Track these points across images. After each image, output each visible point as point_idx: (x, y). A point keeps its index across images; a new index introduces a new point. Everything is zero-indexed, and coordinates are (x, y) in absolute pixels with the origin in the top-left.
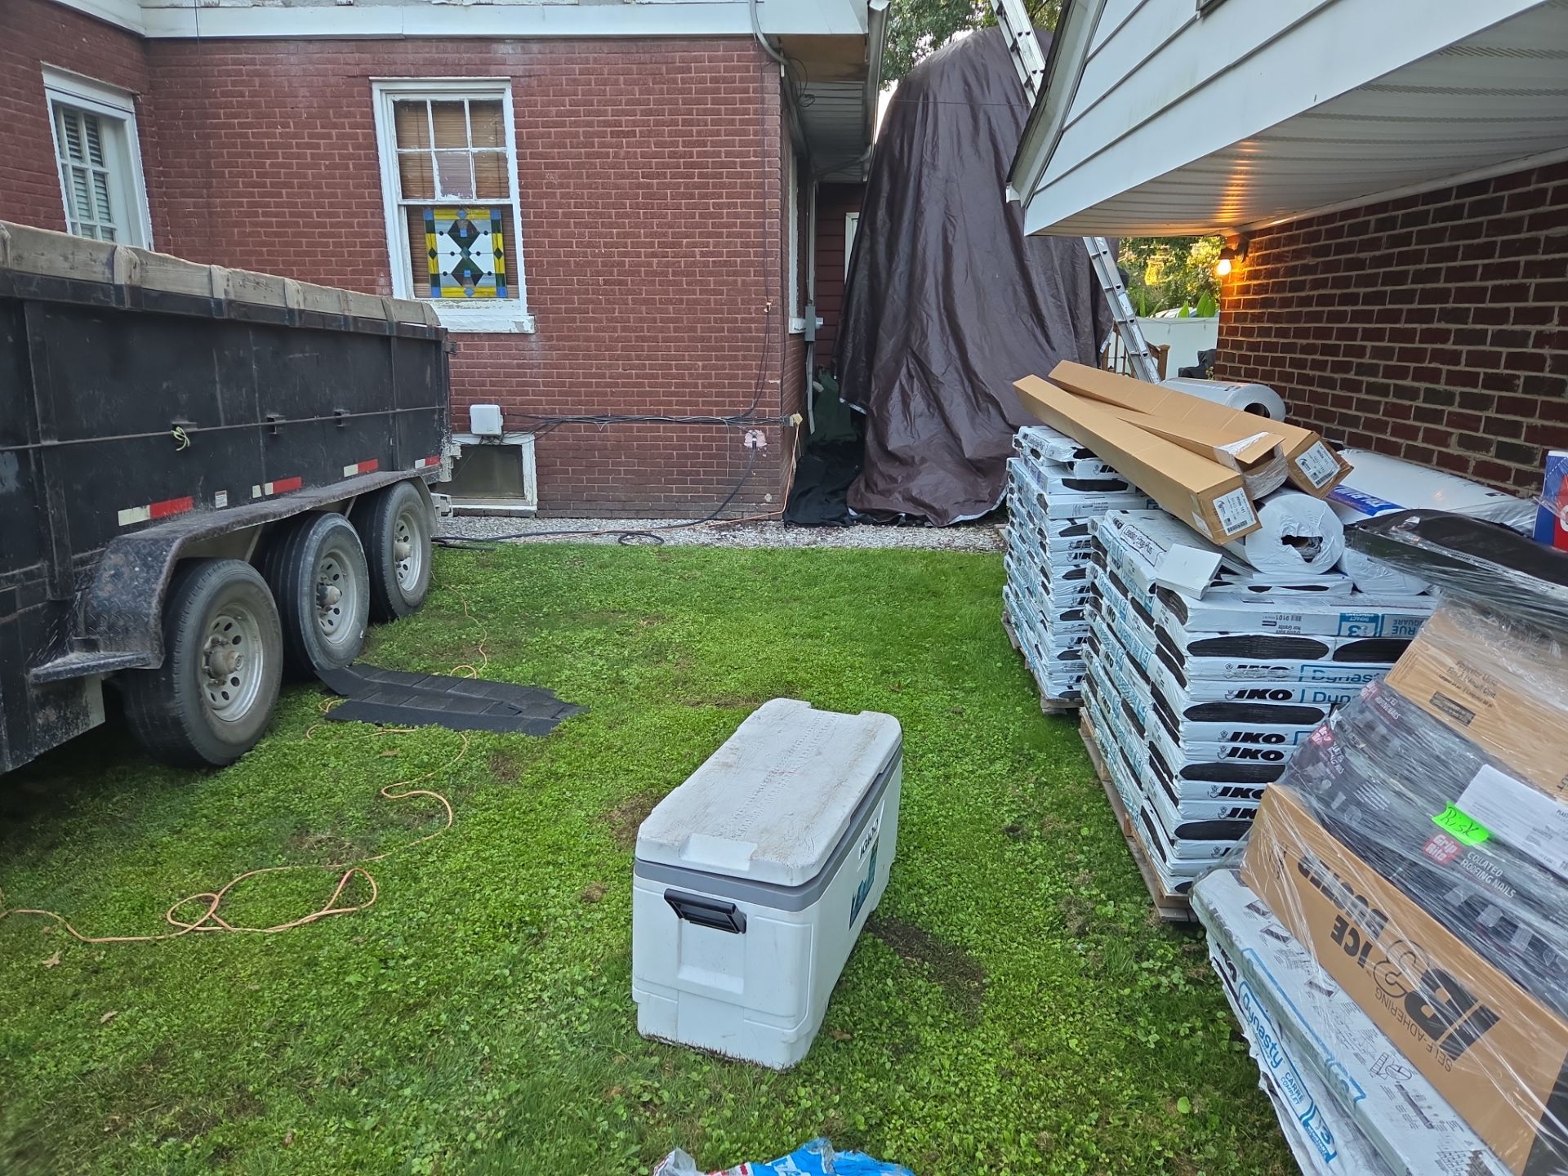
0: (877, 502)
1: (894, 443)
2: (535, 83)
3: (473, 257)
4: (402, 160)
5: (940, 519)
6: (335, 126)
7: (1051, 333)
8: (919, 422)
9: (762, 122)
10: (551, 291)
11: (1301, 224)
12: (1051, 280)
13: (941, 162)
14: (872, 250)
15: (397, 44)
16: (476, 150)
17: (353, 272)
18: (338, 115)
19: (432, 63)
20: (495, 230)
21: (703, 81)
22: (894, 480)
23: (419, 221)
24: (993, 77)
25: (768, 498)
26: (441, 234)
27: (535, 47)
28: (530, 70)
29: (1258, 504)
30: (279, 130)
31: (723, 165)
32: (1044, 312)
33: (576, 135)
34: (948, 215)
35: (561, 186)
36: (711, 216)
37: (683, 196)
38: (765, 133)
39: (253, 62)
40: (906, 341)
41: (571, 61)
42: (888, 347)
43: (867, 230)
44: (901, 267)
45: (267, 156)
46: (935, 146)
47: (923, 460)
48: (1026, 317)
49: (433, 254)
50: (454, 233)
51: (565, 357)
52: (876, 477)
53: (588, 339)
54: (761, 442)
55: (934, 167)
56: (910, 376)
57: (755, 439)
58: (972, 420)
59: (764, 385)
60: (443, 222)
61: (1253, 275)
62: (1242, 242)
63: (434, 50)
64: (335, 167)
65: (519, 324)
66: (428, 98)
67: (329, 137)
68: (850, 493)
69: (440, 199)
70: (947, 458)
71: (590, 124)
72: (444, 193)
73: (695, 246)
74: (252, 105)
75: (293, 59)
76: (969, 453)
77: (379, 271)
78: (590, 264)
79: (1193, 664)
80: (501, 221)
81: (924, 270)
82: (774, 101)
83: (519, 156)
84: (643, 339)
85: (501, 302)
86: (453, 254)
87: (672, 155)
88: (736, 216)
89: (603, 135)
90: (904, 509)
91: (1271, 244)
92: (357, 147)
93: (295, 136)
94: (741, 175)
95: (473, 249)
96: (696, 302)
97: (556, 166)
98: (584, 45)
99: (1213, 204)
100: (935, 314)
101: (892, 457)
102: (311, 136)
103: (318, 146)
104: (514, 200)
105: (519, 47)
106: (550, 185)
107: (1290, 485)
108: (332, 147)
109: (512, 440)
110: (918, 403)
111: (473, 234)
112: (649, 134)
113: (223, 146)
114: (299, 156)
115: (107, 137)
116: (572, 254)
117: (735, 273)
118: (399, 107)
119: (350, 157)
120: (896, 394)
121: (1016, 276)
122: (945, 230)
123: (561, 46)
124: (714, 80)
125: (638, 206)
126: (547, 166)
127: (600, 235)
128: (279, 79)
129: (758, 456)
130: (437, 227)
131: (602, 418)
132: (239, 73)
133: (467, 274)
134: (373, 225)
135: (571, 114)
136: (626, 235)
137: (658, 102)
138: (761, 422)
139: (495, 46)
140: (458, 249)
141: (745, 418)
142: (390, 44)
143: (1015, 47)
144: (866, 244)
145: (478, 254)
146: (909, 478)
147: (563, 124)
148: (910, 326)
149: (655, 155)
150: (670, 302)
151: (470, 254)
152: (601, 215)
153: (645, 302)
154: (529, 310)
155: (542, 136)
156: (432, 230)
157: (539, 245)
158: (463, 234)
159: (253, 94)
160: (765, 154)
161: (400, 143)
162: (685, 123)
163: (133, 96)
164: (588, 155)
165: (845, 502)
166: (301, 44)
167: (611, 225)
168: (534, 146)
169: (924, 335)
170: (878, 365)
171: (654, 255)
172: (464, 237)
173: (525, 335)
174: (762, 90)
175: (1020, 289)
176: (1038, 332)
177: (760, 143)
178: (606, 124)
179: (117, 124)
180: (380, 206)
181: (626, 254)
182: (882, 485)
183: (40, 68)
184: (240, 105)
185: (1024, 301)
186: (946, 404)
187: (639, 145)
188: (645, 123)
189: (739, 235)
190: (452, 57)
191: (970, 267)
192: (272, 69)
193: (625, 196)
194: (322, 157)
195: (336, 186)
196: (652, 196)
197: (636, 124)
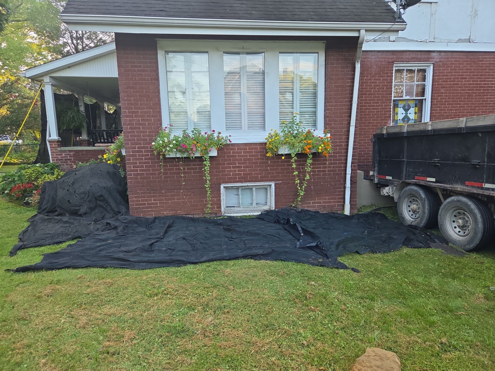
2: (441, 64)
3: (408, 115)
4: (395, 86)
6: (382, 77)
15: (404, 53)
16: (417, 83)
17: (381, 120)
18: (383, 73)
19: (414, 58)
21: (486, 64)
26: (400, 108)
27: (443, 54)
28: (441, 60)
31: (489, 87)
33: (451, 78)
35: (445, 93)
36: (485, 101)
37: (478, 96)
41: (452, 58)
50: (404, 108)
60: (402, 104)
63: (414, 55)
64: (380, 88)
67: (380, 80)
69: (404, 97)
71: (455, 75)
72: (406, 96)
73: (480, 109)
75: (373, 57)
77: (388, 119)
78: (450, 115)
83: (433, 85)
86: (403, 114)
87: (476, 84)
89: (458, 78)
92: (388, 83)
93: (370, 80)
97: (444, 87)
98: (456, 54)
102: (374, 80)
103: (376, 83)
104: (428, 97)
105: (438, 54)
106: (442, 93)
108: (380, 83)
111: (409, 108)
112: (471, 78)
114: (370, 86)
116: (445, 113)
119: (385, 85)
123: (450, 53)
124: (490, 64)
125: (465, 99)
126: (442, 87)
127: (454, 107)
128: (367, 63)
130: (399, 106)
133: (406, 119)
134: (388, 106)
135: (450, 72)
136: (461, 107)
137: (474, 69)
139: (432, 53)
140: (404, 112)
142: (402, 53)
145: (410, 113)
147: (447, 75)
149: (472, 84)
151: (407, 113)
152: (455, 101)
155: (441, 79)
156: (397, 107)
158: (407, 108)
162: (481, 75)
164: (454, 84)
166: (376, 53)
167: (458, 104)
171: (468, 112)
178: (459, 75)
180: (391, 100)
181: (461, 112)
187: (468, 81)
188: (470, 75)
192: (366, 60)
193: (462, 96)
194: (377, 86)
195: (380, 94)
196: (470, 96)
197: (467, 75)
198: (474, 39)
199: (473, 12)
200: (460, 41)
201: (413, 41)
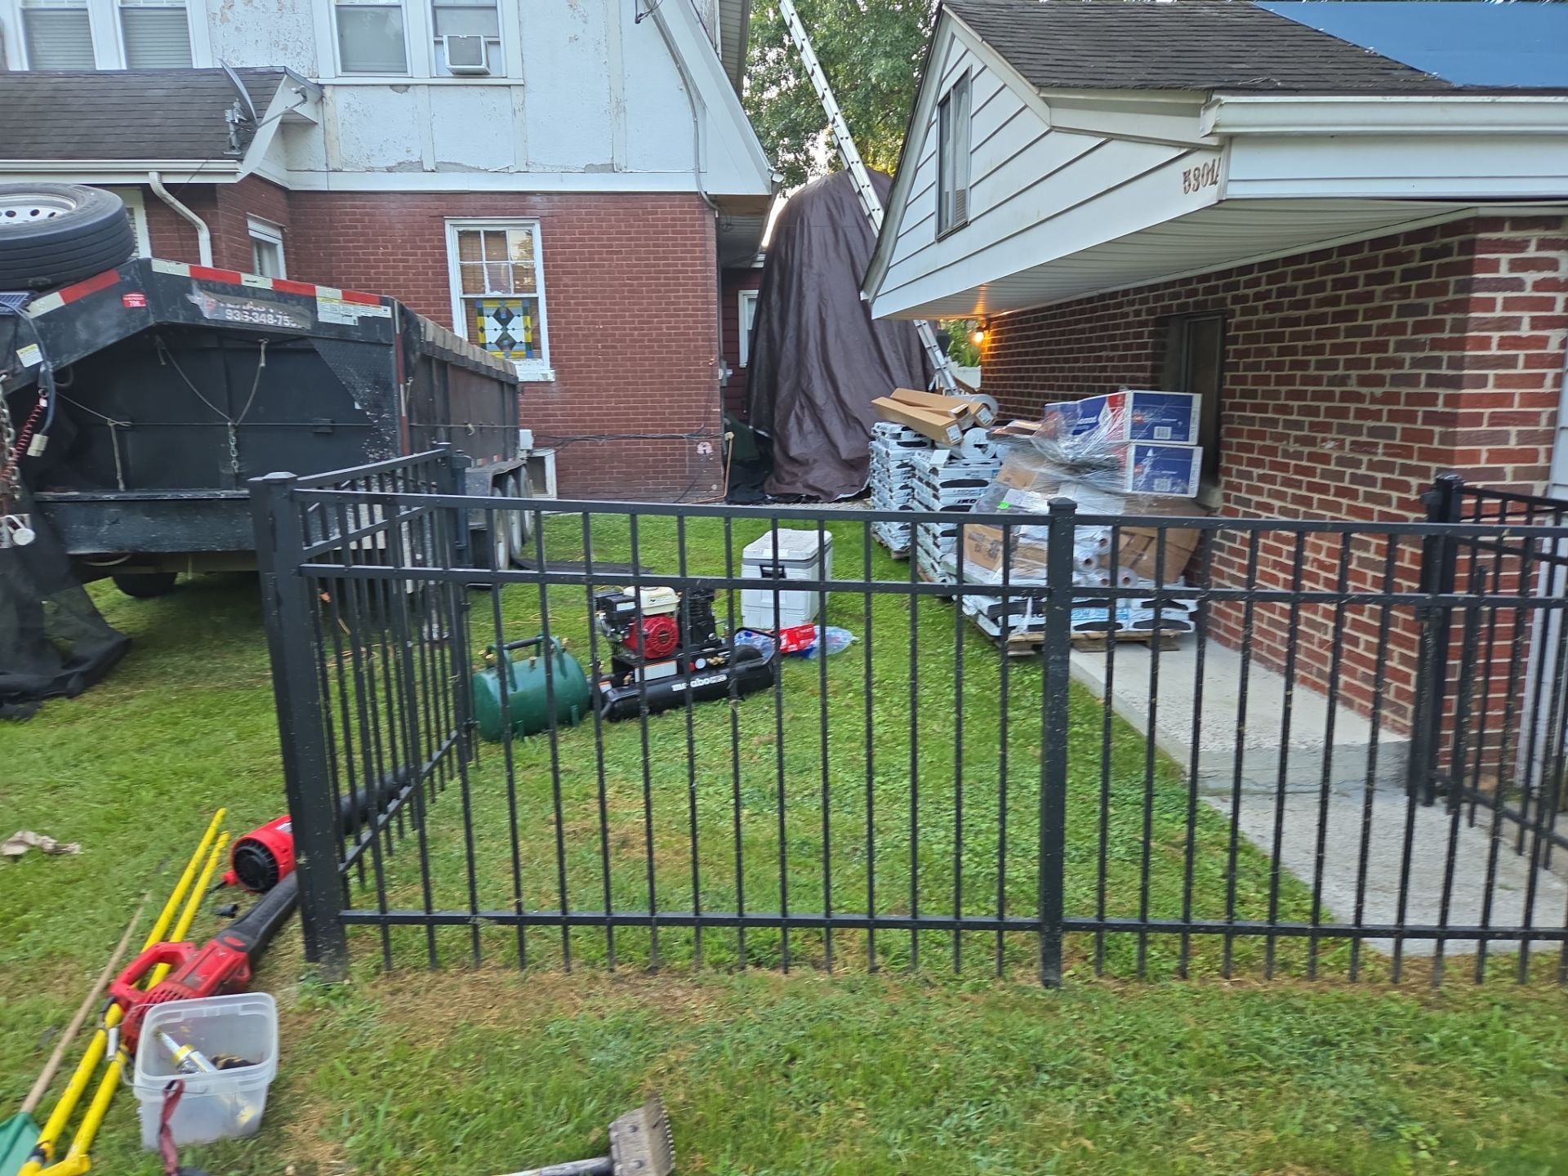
0: (787, 489)
1: (794, 451)
2: (555, 220)
3: (510, 332)
4: (463, 268)
5: (829, 497)
6: (420, 248)
7: (894, 376)
8: (810, 437)
9: (704, 245)
10: (565, 354)
11: (1017, 314)
12: (893, 342)
13: (815, 264)
14: (769, 321)
15: (465, 196)
16: (515, 263)
18: (422, 241)
19: (486, 208)
20: (525, 314)
21: (665, 220)
22: (796, 475)
23: (474, 309)
24: (846, 205)
25: (714, 487)
26: (488, 316)
27: (556, 198)
28: (552, 213)
29: (964, 432)
30: (381, 250)
31: (680, 272)
32: (889, 362)
33: (583, 253)
34: (821, 297)
35: (573, 285)
36: (673, 303)
37: (654, 291)
38: (707, 252)
39: (364, 207)
40: (798, 383)
41: (579, 207)
42: (785, 388)
43: (764, 307)
44: (791, 333)
45: (373, 267)
46: (810, 252)
47: (815, 461)
48: (877, 366)
49: (482, 330)
50: (497, 316)
51: (576, 397)
52: (784, 474)
53: (591, 384)
54: (709, 450)
55: (811, 266)
56: (802, 407)
57: (705, 448)
58: (846, 434)
59: (710, 413)
60: (489, 308)
61: (993, 341)
62: (988, 323)
63: (489, 200)
64: (419, 274)
65: (545, 375)
66: (482, 229)
67: (415, 254)
68: (766, 486)
69: (489, 294)
70: (830, 459)
71: (592, 246)
72: (492, 290)
73: (662, 323)
74: (362, 234)
75: (392, 205)
76: (844, 455)
78: (592, 335)
79: (942, 491)
80: (530, 308)
81: (807, 335)
82: (712, 233)
83: (545, 267)
84: (629, 384)
85: (530, 361)
86: (496, 330)
87: (646, 265)
88: (689, 303)
89: (600, 253)
90: (805, 492)
91: (999, 326)
92: (435, 261)
93: (392, 254)
94: (691, 278)
95: (509, 326)
96: (664, 359)
97: (569, 273)
98: (587, 197)
99: (973, 307)
100: (816, 365)
101: (793, 460)
102: (403, 254)
103: (408, 261)
104: (541, 293)
105: (545, 198)
106: (566, 285)
107: (975, 425)
108: (417, 261)
109: (538, 454)
110: (808, 425)
111: (510, 316)
112: (631, 252)
113: (342, 261)
114: (394, 267)
115: (266, 255)
116: (580, 329)
117: (690, 340)
118: (463, 235)
119: (430, 267)
120: (792, 420)
121: (869, 338)
122: (820, 309)
123: (573, 197)
124: (673, 219)
125: (624, 298)
126: (564, 273)
127: (599, 317)
128: (382, 218)
129: (707, 460)
130: (486, 312)
131: (601, 437)
132: (354, 214)
133: (506, 343)
134: (445, 312)
135: (579, 240)
136: (616, 316)
137: (637, 232)
138: (709, 437)
139: (529, 197)
140: (499, 326)
141: (698, 434)
142: (460, 196)
143: (860, 192)
144: (764, 317)
145: (514, 330)
146: (807, 473)
147: (574, 246)
148: (799, 373)
149: (635, 266)
150: (646, 359)
151: (508, 329)
152: (600, 304)
153: (630, 359)
154: (552, 366)
155: (560, 254)
156: (481, 315)
157: (558, 323)
158: (503, 316)
159: (364, 227)
160: (707, 265)
161: (462, 257)
162: (655, 245)
163: (281, 228)
164: (591, 266)
165: (763, 491)
166: (398, 195)
167: (606, 310)
168: (554, 260)
169: (810, 379)
170: (779, 400)
171: (635, 329)
172: (504, 319)
173: (549, 382)
174: (704, 225)
175: (872, 348)
176: (885, 376)
177: (704, 258)
178: (604, 246)
179: (271, 247)
180: (449, 299)
181: (617, 329)
182: (788, 479)
183: (247, 216)
184: (355, 234)
185: (875, 355)
186: (827, 425)
187: (625, 259)
188: (629, 246)
189: (691, 316)
190: (501, 204)
191: (838, 333)
192: (377, 212)
193: (615, 292)
194: (410, 268)
195: (419, 286)
196: (633, 291)
197: (623, 246)
198: (623, 164)
199: (614, 104)
200: (590, 168)
201: (478, 170)
